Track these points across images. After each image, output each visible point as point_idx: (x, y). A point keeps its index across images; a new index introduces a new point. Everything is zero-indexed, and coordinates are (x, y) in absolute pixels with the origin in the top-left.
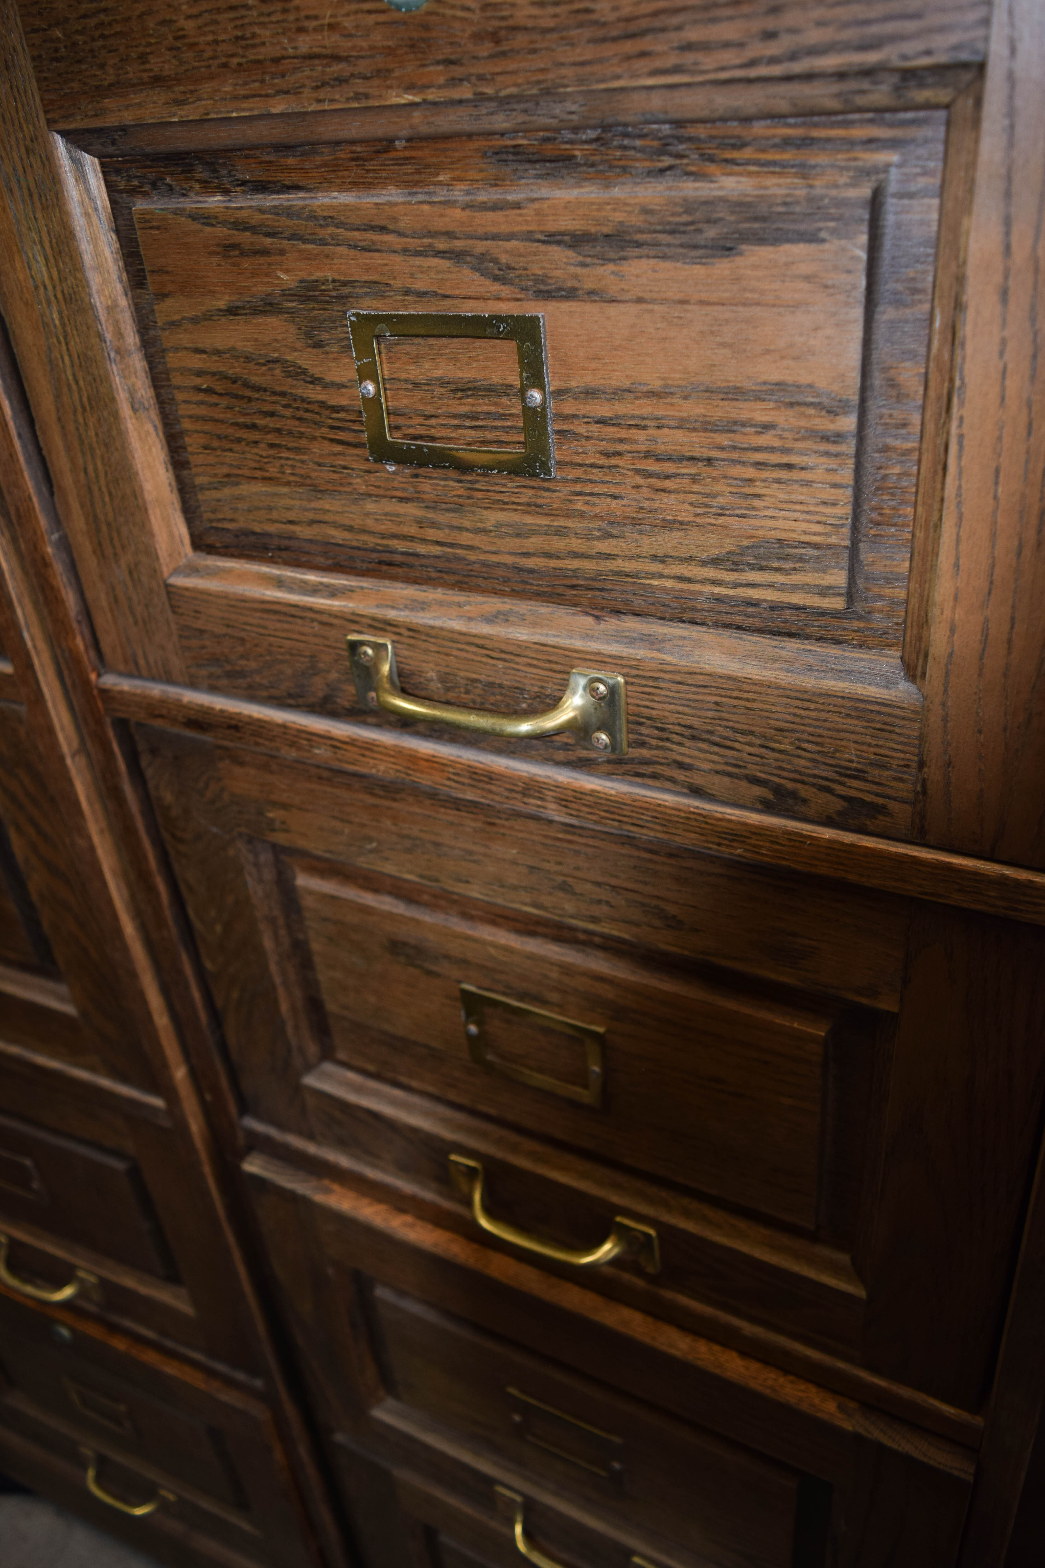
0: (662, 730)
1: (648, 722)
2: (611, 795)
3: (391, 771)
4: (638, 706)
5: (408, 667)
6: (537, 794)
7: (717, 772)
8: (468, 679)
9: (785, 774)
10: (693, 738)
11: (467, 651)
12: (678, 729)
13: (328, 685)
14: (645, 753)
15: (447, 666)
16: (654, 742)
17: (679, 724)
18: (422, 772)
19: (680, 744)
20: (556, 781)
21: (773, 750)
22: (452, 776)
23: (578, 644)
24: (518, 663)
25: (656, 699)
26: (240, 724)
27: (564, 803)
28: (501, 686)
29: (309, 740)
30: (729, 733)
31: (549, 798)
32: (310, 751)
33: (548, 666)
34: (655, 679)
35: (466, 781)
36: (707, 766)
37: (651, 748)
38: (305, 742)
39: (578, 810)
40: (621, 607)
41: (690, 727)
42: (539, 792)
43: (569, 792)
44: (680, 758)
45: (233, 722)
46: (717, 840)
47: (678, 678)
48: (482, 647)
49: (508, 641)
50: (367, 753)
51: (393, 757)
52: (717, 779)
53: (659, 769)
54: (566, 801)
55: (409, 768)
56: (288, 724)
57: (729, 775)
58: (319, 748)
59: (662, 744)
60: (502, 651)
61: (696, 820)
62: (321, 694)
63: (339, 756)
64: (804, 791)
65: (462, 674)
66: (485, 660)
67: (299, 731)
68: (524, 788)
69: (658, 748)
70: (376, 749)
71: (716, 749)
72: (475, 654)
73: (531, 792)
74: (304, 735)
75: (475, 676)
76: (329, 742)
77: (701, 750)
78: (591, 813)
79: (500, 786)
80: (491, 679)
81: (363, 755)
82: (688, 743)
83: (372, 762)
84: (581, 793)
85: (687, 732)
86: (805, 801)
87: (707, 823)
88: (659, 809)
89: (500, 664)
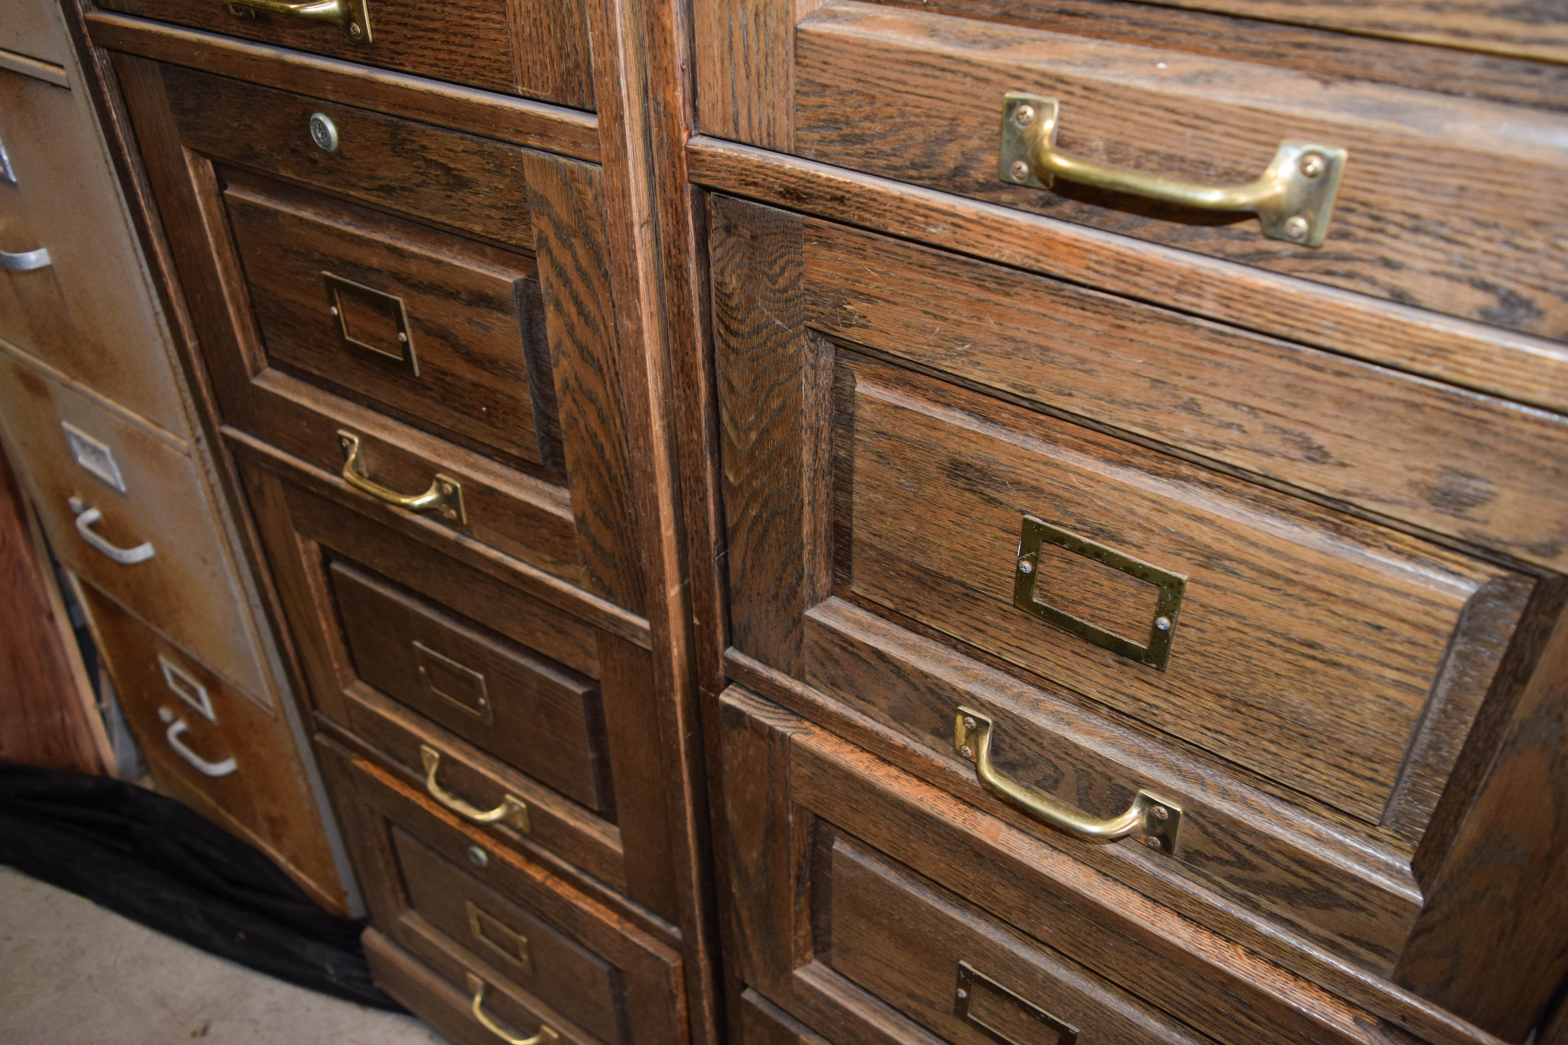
0: (1376, 218)
1: (1361, 209)
2: (1290, 294)
3: (1017, 256)
4: (1354, 188)
5: (1071, 134)
6: (1194, 290)
7: (1434, 273)
8: (1142, 150)
9: (1523, 278)
10: (1416, 230)
11: (1150, 116)
12: (1399, 218)
13: (963, 154)
14: (1345, 246)
15: (1121, 134)
16: (1361, 234)
17: (1404, 213)
18: (1057, 259)
19: (1396, 237)
20: (1223, 275)
21: (1518, 247)
22: (1093, 265)
23: (1297, 111)
24: (1212, 132)
25: (1382, 179)
26: (847, 196)
27: (1226, 302)
28: (1182, 160)
29: (926, 216)
30: (1467, 226)
31: (1208, 295)
32: (924, 230)
33: (1251, 136)
34: (1387, 155)
35: (1109, 271)
36: (1421, 265)
37: (1356, 240)
38: (922, 219)
39: (1241, 311)
40: (1356, 71)
41: (1415, 217)
42: (1198, 287)
43: (1236, 289)
44: (1389, 255)
45: (840, 193)
46: (1410, 354)
47: (1418, 154)
48: (1173, 111)
49: (1207, 104)
50: (994, 234)
51: (1025, 239)
52: (1430, 281)
53: (1357, 267)
54: (1229, 299)
55: (1042, 254)
56: (906, 197)
57: (1450, 277)
58: (935, 227)
59: (1372, 236)
60: (1197, 117)
61: (1392, 329)
62: (951, 165)
63: (958, 236)
64: (1542, 300)
65: (1137, 143)
66: (1172, 127)
67: (917, 205)
68: (1181, 283)
69: (1365, 241)
70: (1007, 229)
71: (1441, 244)
72: (1161, 119)
73: (1188, 287)
74: (921, 211)
75: (1152, 147)
76: (950, 219)
77: (1423, 246)
78: (1256, 315)
79: (1150, 279)
80: (1172, 151)
81: (988, 236)
82: (1406, 235)
83: (997, 244)
84: (1252, 290)
85: (1409, 223)
86: (1540, 314)
87: (1404, 333)
88: (1347, 313)
89: (1189, 132)
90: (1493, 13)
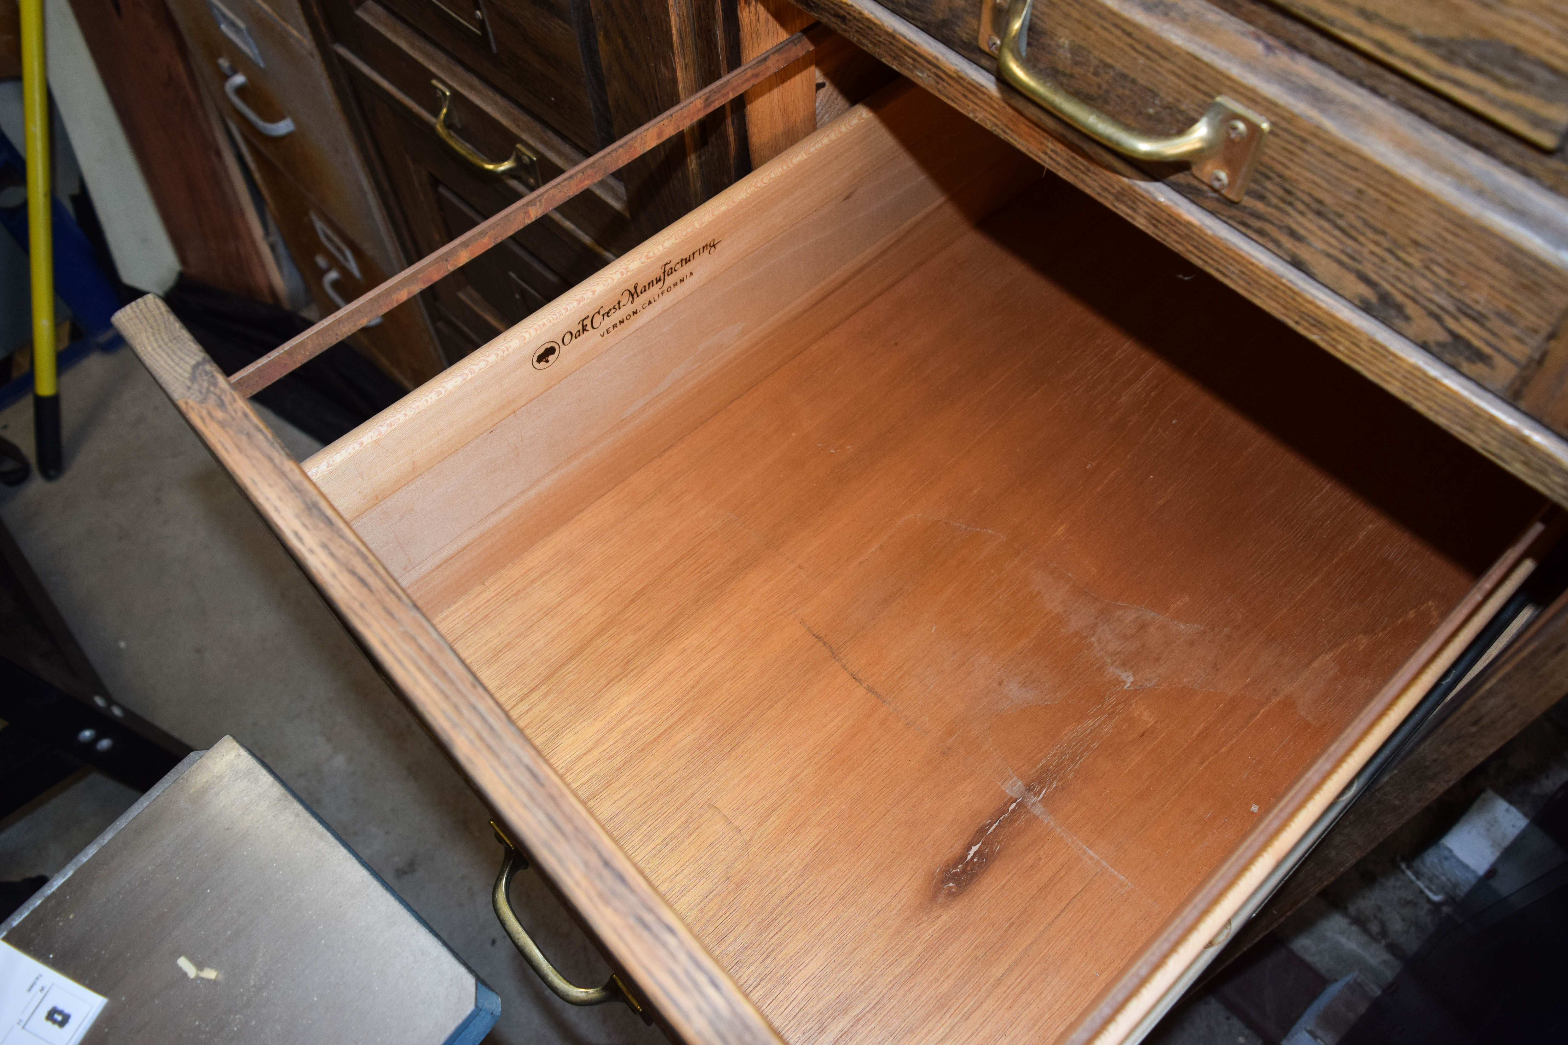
0: (1289, 192)
1: (1277, 180)
2: (1206, 235)
3: (988, 122)
4: (1274, 159)
5: (1042, 24)
6: (1129, 203)
7: (1329, 255)
8: (1101, 61)
9: (1400, 286)
10: (1319, 213)
11: (1111, 33)
12: (1306, 199)
13: (950, 9)
14: (1260, 206)
15: (1084, 39)
16: (1274, 201)
17: (1310, 195)
18: (1020, 136)
19: (1301, 213)
20: (1155, 199)
21: (1399, 258)
22: (1049, 152)
23: (1235, 71)
24: (1161, 66)
25: (1297, 160)
26: (848, 17)
27: (1154, 222)
28: (1134, 82)
29: (914, 60)
31: (1141, 212)
32: (912, 72)
33: (1193, 81)
34: (1304, 140)
35: (1062, 162)
36: (1319, 245)
37: (1269, 204)
38: (910, 61)
39: (1166, 234)
40: (1299, 43)
41: (1320, 202)
42: (1133, 202)
43: (1164, 215)
44: (1295, 226)
45: (842, 12)
46: (1297, 318)
47: (1329, 149)
48: (1129, 35)
49: (1159, 39)
50: (969, 95)
51: (994, 109)
52: (1325, 261)
53: (1268, 228)
54: (1158, 221)
55: (1008, 127)
56: (897, 36)
57: (1340, 263)
58: (922, 72)
59: (1282, 205)
60: (1149, 47)
61: (1284, 292)
62: (940, 16)
63: (940, 87)
64: (1411, 309)
65: (1097, 53)
66: (1127, 49)
67: (906, 46)
68: (1119, 192)
69: (1276, 207)
70: (980, 94)
71: (1337, 233)
72: (1118, 38)
73: (1125, 199)
74: (910, 53)
75: (1109, 61)
76: (934, 70)
77: (1321, 228)
78: (1177, 242)
79: (1095, 181)
80: (1126, 71)
81: (965, 96)
82: (1311, 215)
83: (972, 105)
84: (1176, 220)
85: (1315, 206)
86: (1407, 318)
87: (1294, 299)
88: (1251, 267)
89: (1142, 60)
90: (1414, 39)
